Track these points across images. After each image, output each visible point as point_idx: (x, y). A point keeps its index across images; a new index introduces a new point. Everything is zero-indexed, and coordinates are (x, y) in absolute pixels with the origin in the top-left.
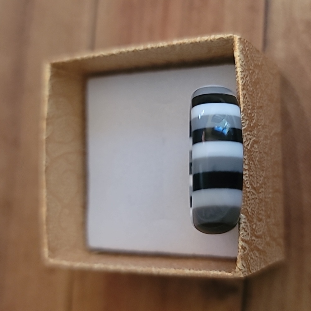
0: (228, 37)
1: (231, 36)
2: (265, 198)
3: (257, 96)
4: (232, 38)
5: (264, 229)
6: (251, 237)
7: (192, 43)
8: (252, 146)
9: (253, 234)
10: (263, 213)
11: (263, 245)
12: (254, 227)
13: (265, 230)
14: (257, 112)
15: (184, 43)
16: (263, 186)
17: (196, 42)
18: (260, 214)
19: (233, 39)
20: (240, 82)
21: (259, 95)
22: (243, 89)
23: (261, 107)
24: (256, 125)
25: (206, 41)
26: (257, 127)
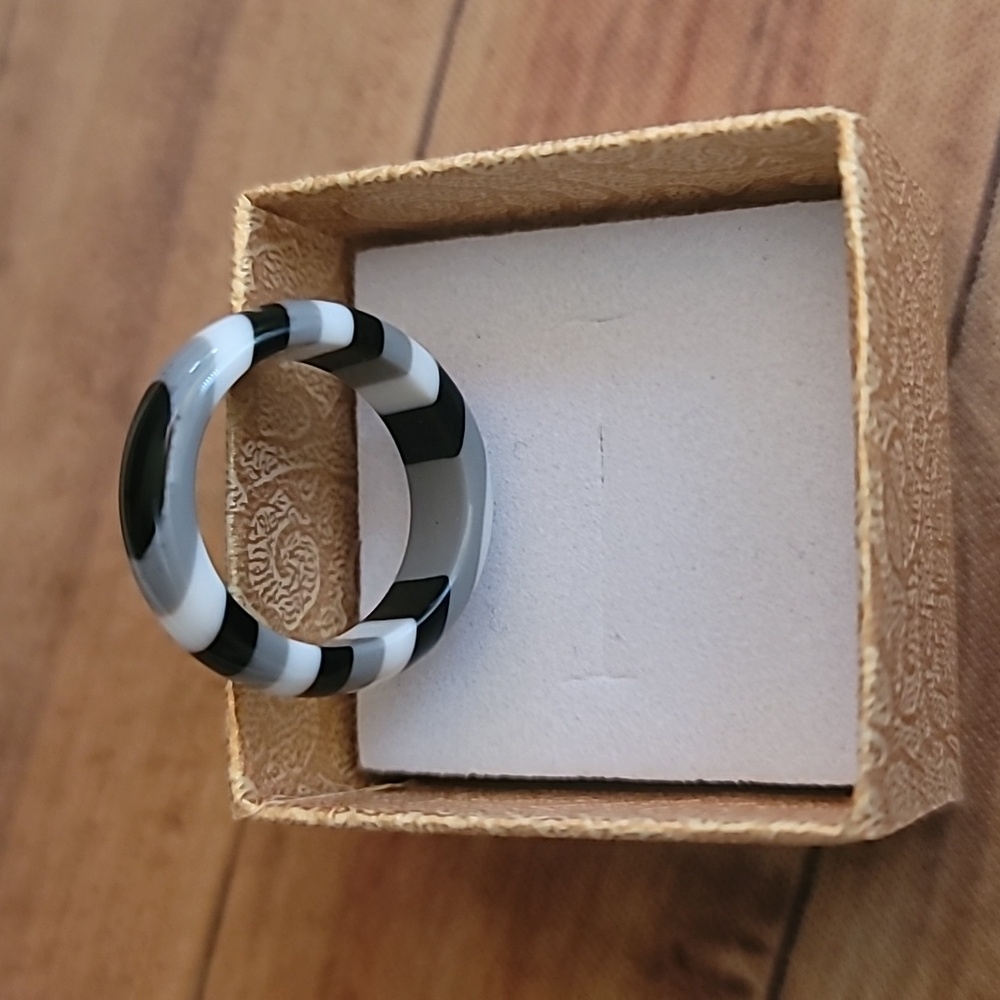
0: (818, 119)
1: (828, 114)
2: (921, 605)
3: (898, 295)
4: (830, 119)
5: (919, 701)
6: (893, 719)
7: (705, 135)
8: (891, 445)
9: (897, 711)
10: (917, 649)
11: (917, 748)
12: (898, 687)
13: (922, 703)
14: (899, 346)
15: (681, 135)
16: (916, 567)
17: (720, 132)
18: (911, 651)
19: (835, 123)
20: (860, 252)
21: (902, 294)
22: (868, 273)
23: (906, 332)
24: (898, 385)
25: (751, 129)
26: (900, 389)
